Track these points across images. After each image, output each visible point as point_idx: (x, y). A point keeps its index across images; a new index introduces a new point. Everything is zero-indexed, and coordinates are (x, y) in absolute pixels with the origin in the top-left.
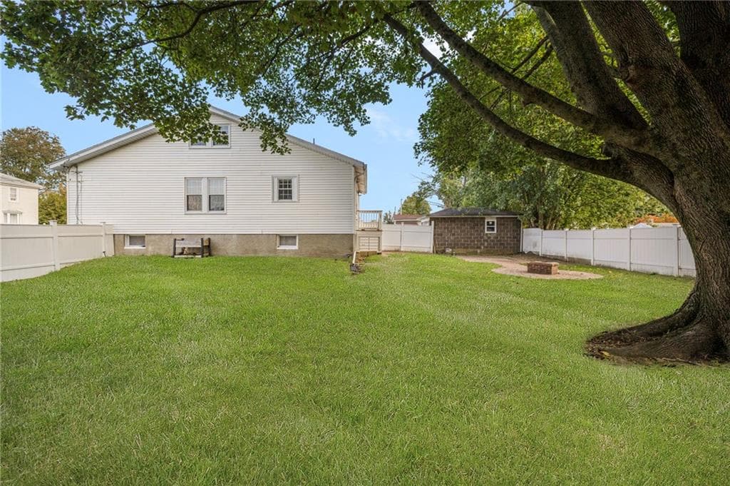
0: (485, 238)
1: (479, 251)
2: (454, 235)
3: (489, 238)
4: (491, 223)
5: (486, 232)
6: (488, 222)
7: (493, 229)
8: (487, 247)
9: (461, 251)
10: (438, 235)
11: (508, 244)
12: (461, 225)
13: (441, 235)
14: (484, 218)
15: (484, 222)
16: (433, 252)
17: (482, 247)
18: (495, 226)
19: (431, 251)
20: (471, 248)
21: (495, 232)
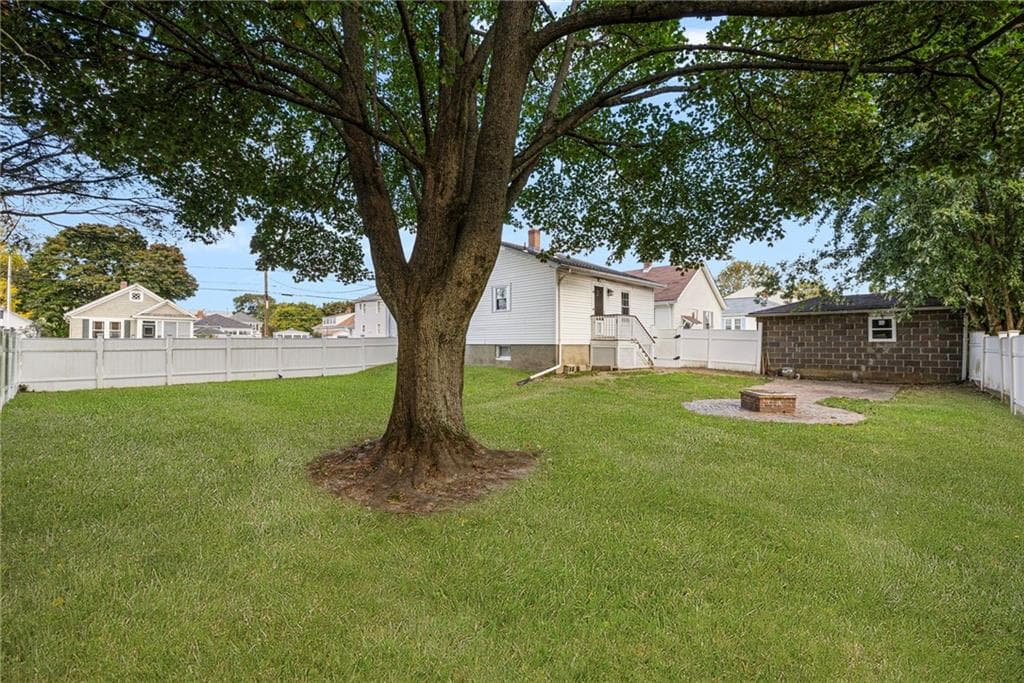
0: (870, 350)
1: (855, 374)
2: (802, 344)
3: (880, 350)
4: (882, 323)
5: (871, 339)
6: (875, 323)
7: (888, 335)
8: (873, 368)
9: (815, 372)
10: (772, 344)
11: (927, 363)
12: (816, 327)
13: (778, 345)
14: (867, 315)
15: (866, 321)
16: (761, 373)
17: (863, 368)
18: (894, 329)
19: (758, 370)
20: (837, 368)
21: (894, 339)
